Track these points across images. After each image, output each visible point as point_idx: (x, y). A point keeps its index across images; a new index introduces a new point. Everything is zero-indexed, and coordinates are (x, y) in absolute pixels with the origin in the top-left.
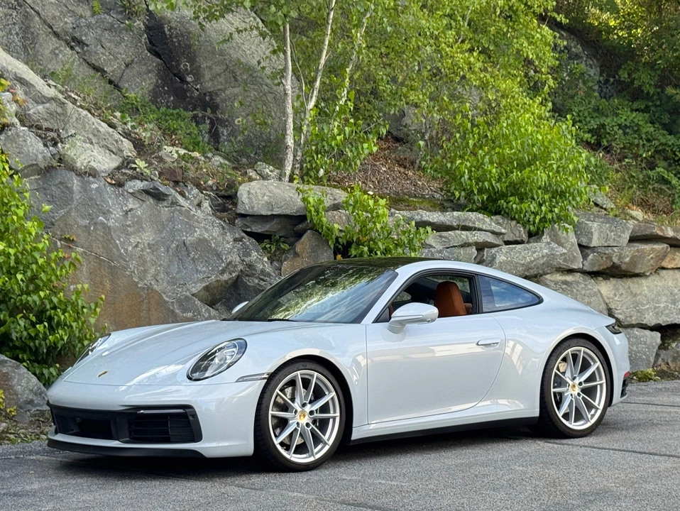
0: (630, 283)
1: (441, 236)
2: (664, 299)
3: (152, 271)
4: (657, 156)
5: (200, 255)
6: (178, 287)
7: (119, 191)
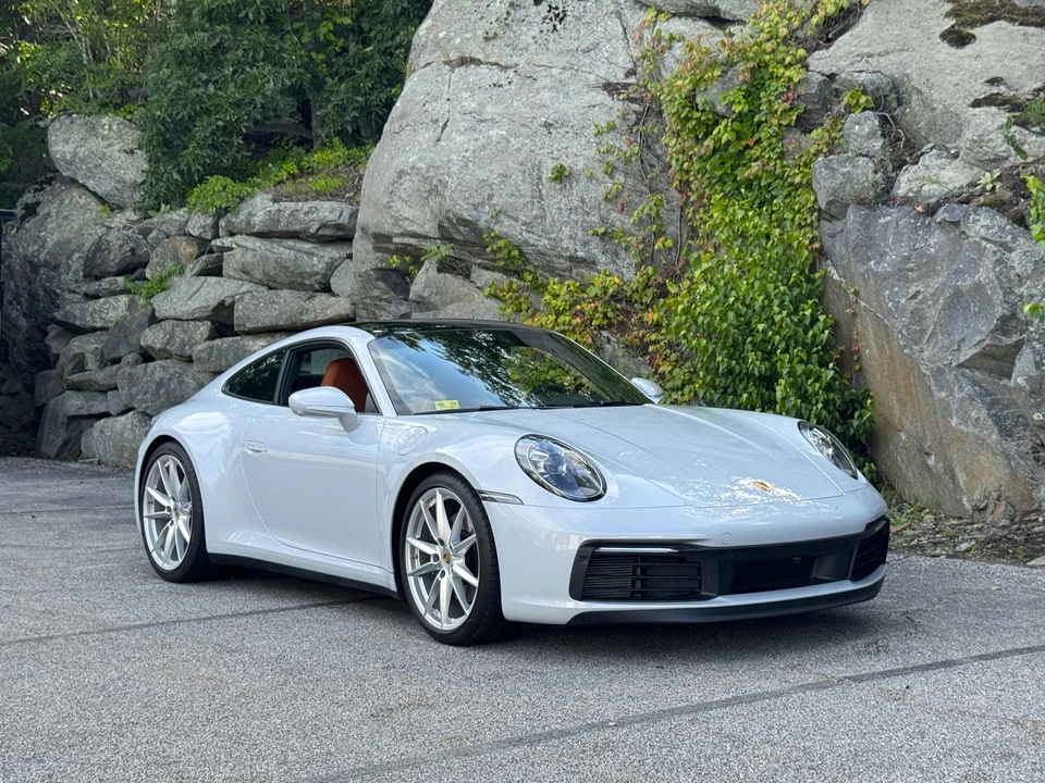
3: (930, 331)
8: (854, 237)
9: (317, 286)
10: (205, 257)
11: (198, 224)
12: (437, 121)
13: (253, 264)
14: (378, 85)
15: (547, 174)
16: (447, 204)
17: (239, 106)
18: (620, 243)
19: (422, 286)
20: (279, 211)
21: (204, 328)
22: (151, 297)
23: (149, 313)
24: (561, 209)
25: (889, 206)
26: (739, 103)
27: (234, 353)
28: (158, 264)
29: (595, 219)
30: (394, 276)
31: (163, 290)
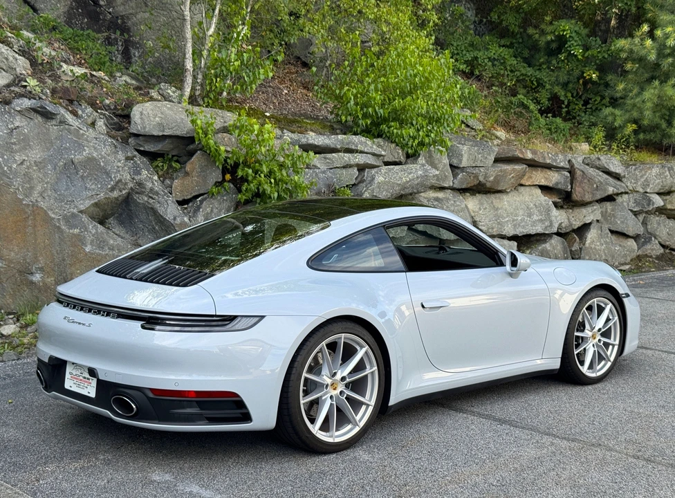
0: (492, 197)
1: (325, 158)
2: (521, 212)
3: (39, 188)
4: (518, 85)
5: (89, 174)
6: (66, 204)
7: (5, 109)
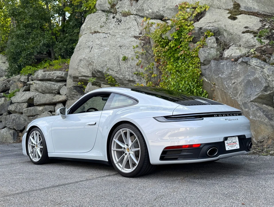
3: (240, 93)
6: (247, 98)
7: (234, 63)
8: (214, 69)
9: (56, 93)
10: (25, 87)
11: (23, 78)
12: (90, 47)
13: (39, 88)
14: (69, 44)
15: (121, 59)
16: (94, 67)
17: (33, 48)
18: (142, 76)
19: (88, 89)
20: (45, 74)
21: (26, 105)
22: (11, 98)
23: (10, 102)
24: (125, 68)
25: (222, 60)
26: (176, 36)
27: (34, 111)
28: (12, 89)
29: (134, 70)
30: (78, 88)
31: (14, 96)
